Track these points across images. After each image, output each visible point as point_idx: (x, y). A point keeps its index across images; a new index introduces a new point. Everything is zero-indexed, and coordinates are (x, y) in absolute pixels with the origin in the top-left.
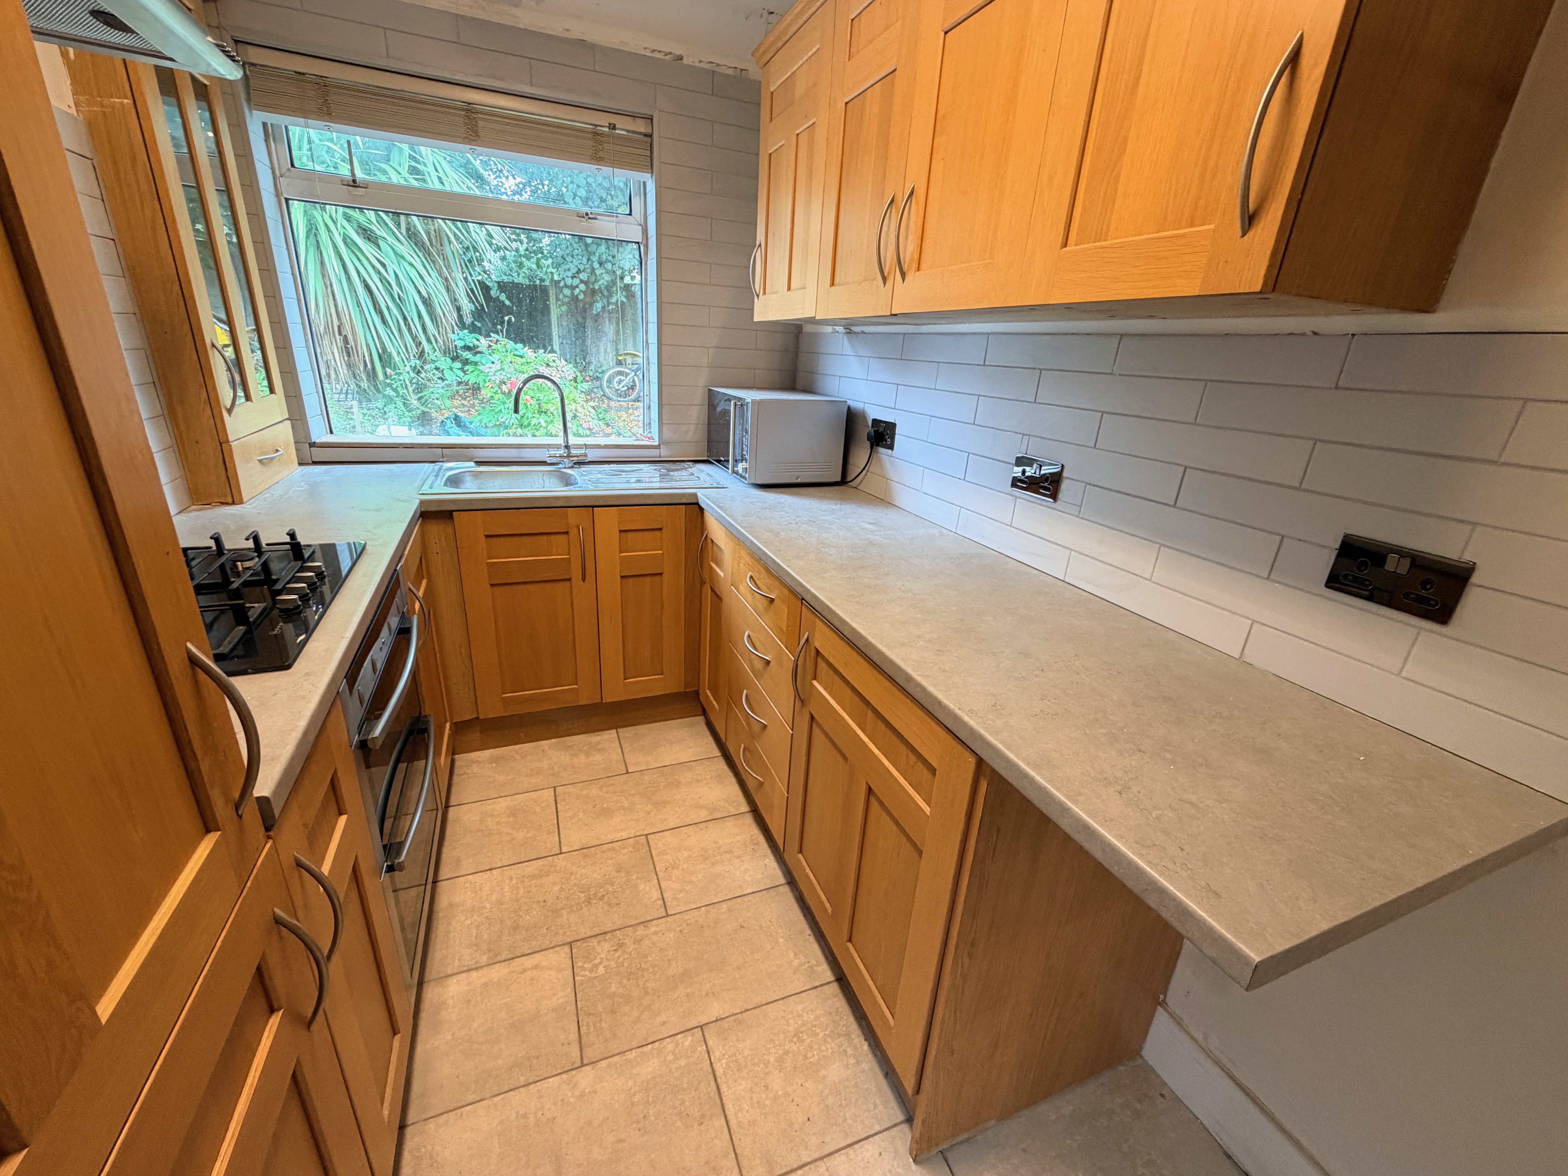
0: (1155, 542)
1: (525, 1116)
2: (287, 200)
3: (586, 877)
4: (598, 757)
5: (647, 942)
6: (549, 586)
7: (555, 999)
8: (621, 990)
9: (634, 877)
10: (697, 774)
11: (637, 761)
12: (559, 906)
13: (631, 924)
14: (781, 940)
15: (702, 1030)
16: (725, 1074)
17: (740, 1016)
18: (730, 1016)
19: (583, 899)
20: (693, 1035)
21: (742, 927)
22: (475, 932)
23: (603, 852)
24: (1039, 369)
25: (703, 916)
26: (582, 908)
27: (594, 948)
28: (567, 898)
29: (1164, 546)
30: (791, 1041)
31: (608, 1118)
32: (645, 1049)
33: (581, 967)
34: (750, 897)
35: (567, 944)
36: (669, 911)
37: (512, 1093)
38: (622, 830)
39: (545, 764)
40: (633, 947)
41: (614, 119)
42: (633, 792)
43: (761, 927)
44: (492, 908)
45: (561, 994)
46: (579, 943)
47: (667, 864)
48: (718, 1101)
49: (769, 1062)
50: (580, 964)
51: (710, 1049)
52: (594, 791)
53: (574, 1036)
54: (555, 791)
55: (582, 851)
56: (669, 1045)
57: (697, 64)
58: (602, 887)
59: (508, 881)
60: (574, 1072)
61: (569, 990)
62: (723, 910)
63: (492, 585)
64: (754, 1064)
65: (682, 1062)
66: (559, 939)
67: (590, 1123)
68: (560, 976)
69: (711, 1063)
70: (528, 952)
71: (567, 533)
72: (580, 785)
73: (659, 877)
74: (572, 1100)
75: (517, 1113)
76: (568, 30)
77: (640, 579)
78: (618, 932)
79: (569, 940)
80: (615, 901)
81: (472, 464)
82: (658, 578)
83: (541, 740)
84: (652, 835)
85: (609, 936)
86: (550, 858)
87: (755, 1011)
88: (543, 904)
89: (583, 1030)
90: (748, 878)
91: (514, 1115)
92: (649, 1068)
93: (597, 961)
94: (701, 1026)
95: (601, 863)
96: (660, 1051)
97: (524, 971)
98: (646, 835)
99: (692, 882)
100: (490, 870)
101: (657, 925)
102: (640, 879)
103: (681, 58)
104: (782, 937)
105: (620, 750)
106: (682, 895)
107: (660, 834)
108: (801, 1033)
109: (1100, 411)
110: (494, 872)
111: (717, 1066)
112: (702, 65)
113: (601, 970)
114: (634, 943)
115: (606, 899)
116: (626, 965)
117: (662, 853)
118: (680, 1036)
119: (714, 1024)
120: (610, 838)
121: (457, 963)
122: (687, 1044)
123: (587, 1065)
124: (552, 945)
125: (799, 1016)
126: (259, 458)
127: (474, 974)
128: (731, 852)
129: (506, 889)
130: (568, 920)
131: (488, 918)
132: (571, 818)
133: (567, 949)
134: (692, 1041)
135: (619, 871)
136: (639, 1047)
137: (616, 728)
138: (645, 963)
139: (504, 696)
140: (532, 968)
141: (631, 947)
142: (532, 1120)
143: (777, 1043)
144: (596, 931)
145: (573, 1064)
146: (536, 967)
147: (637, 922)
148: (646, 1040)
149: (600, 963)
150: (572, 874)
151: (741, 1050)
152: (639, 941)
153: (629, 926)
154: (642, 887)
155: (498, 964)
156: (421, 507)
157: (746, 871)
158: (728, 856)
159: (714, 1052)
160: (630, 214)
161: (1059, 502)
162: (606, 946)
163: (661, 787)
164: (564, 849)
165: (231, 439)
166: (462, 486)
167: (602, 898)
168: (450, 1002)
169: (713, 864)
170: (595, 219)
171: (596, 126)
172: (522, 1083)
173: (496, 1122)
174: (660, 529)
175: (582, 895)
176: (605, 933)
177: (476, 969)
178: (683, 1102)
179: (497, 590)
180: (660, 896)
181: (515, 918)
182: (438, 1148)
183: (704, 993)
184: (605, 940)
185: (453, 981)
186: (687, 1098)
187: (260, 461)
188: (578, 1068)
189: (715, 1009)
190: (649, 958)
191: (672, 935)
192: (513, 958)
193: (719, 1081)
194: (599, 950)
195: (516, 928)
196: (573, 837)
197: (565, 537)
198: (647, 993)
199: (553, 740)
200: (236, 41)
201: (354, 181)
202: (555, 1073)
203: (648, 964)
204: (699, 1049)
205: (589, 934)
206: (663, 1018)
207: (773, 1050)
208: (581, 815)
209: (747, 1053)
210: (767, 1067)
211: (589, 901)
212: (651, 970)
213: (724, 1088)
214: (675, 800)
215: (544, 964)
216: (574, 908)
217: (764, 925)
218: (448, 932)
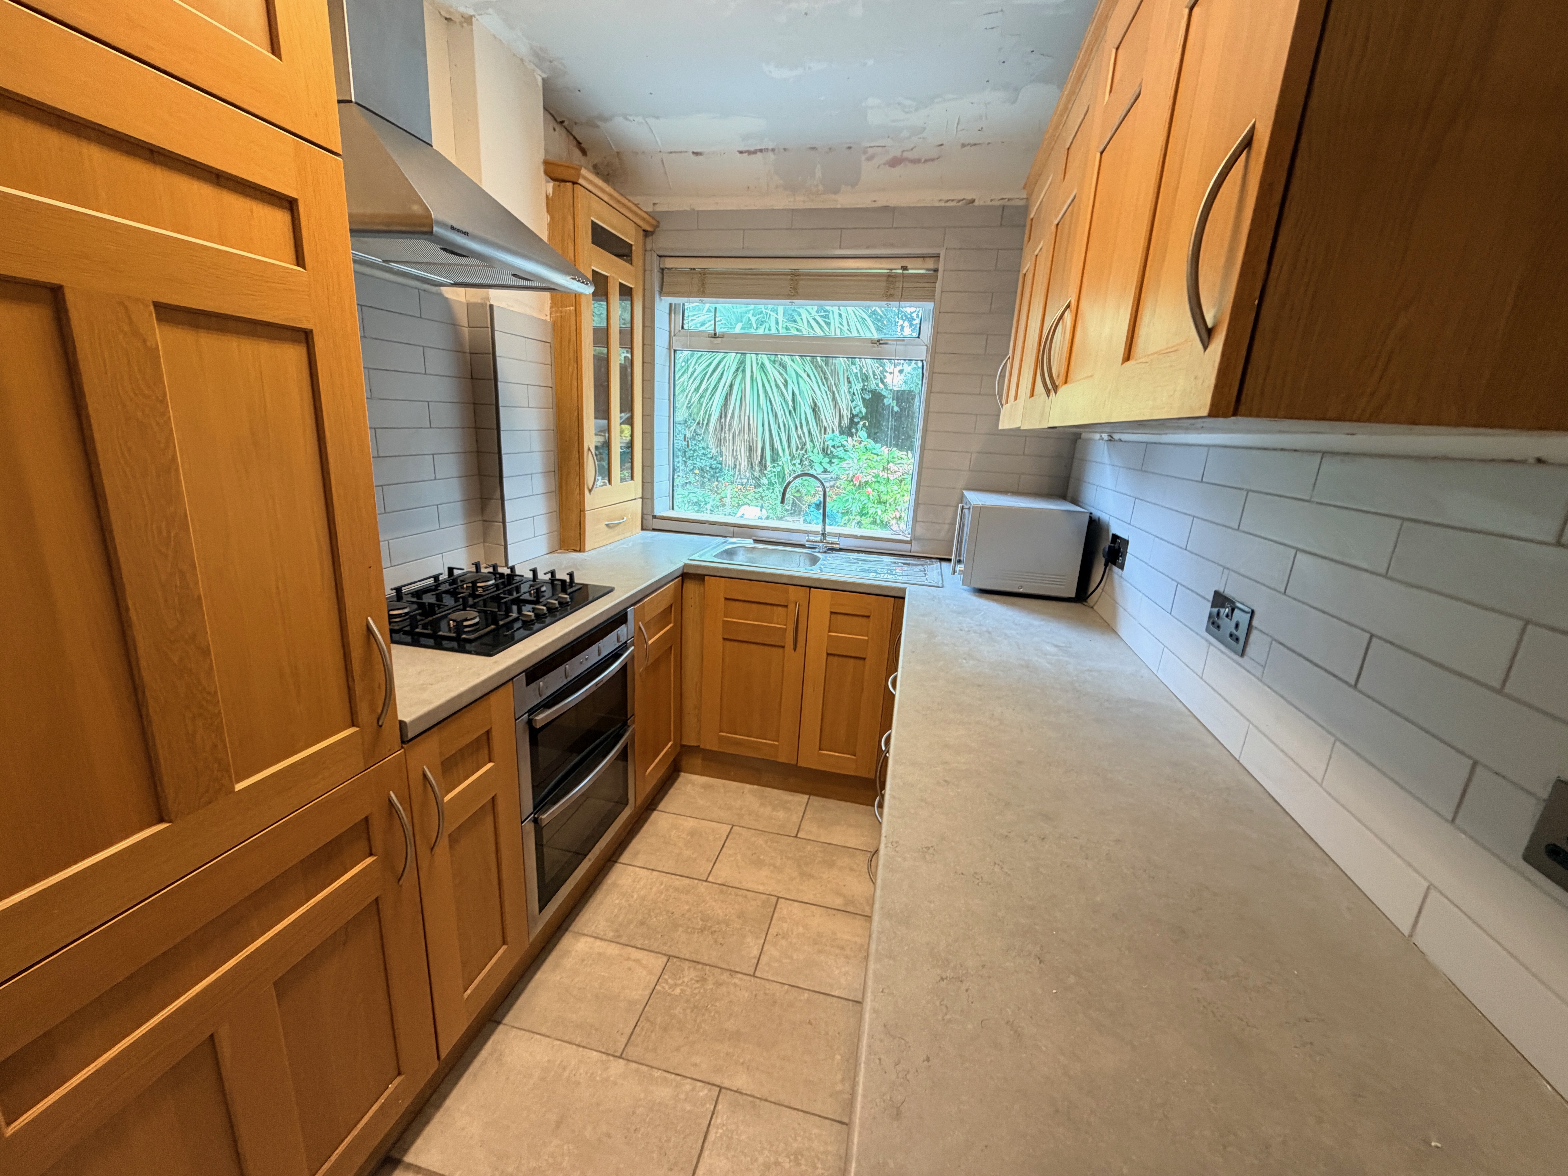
0: (1330, 733)
1: (564, 1068)
2: (675, 351)
3: (713, 910)
4: (781, 814)
5: (724, 989)
6: (766, 648)
7: (634, 993)
8: (681, 1016)
9: (747, 929)
10: (856, 863)
11: (810, 829)
12: (680, 922)
13: (721, 966)
14: (838, 1057)
15: (720, 1091)
16: (714, 1143)
17: (758, 1101)
18: (750, 1095)
19: (699, 927)
20: (710, 1090)
21: (810, 1023)
22: (616, 911)
23: (737, 895)
24: (1246, 490)
25: (783, 993)
26: (694, 933)
27: (683, 970)
28: (689, 920)
29: (1340, 741)
30: (788, 1156)
31: (611, 1111)
32: (668, 1075)
33: (665, 979)
34: (835, 999)
35: (667, 955)
36: (757, 972)
37: (567, 1045)
38: (763, 884)
39: (738, 804)
40: (711, 986)
41: (904, 262)
42: (790, 856)
43: (827, 1034)
44: (636, 900)
45: (640, 992)
46: (675, 960)
47: (780, 932)
48: (695, 1161)
49: (756, 1160)
50: (666, 977)
51: (716, 1112)
52: (760, 841)
53: (628, 1031)
54: (732, 828)
55: (722, 887)
56: (688, 1085)
57: (989, 203)
58: (718, 923)
59: (658, 885)
60: (611, 1058)
61: (648, 992)
62: (802, 998)
63: (724, 639)
64: (743, 1152)
65: (688, 1107)
66: (665, 949)
67: (598, 1105)
68: (648, 977)
69: (709, 1125)
70: (639, 946)
71: (786, 606)
72: (753, 831)
73: (767, 938)
74: (598, 1078)
75: (562, 1061)
76: (875, 201)
77: (845, 660)
78: (708, 967)
79: (670, 953)
80: (721, 940)
81: (751, 541)
82: (861, 662)
83: (746, 783)
84: (783, 900)
85: (700, 966)
86: (696, 881)
87: (773, 1106)
88: (670, 914)
89: (638, 1029)
90: (843, 981)
91: (558, 1062)
92: (663, 1093)
93: (680, 982)
94: (721, 1088)
95: (730, 904)
96: (679, 1085)
97: (628, 959)
98: (779, 898)
99: (791, 958)
100: (653, 870)
101: (741, 979)
102: (752, 933)
103: (973, 201)
104: (841, 1055)
105: (802, 814)
106: (777, 965)
107: (790, 902)
108: (802, 1155)
109: (1293, 548)
110: (655, 873)
111: (713, 1130)
112: (993, 203)
113: (677, 991)
114: (714, 984)
115: (715, 936)
116: (697, 997)
117: (783, 919)
118: (699, 1084)
119: (733, 1093)
120: (749, 886)
121: (593, 928)
122: (701, 1094)
123: (623, 1059)
124: (657, 951)
125: (810, 1139)
126: (607, 523)
127: (598, 943)
128: (842, 948)
129: (654, 889)
130: (680, 937)
131: (630, 905)
132: (730, 856)
133: (665, 959)
134: (707, 1094)
135: (739, 917)
136: (665, 1071)
137: (810, 794)
138: (712, 1005)
139: (721, 734)
140: (634, 960)
141: (710, 986)
142: (566, 1074)
143: (774, 1148)
144: (694, 958)
145: (615, 1052)
146: (637, 961)
147: (727, 967)
148: (674, 1069)
149: (681, 985)
150: (704, 901)
151: (739, 1131)
152: (718, 984)
153: (719, 968)
154: (749, 940)
155: (615, 944)
156: (683, 569)
157: (846, 973)
158: (837, 951)
159: (717, 1117)
160: (919, 337)
161: (1245, 657)
162: (693, 974)
163: (817, 861)
164: (710, 879)
165: (586, 509)
166: (735, 558)
167: (713, 933)
168: (573, 953)
169: (820, 952)
170: (886, 344)
171: (891, 270)
172: (577, 1043)
173: (546, 1059)
174: (868, 617)
175: (701, 923)
176: (698, 963)
177: (601, 939)
178: (668, 1141)
179: (728, 643)
180: (758, 956)
181: (646, 916)
182: (507, 1051)
183: (741, 1061)
184: (695, 968)
185: (583, 939)
186: (673, 1139)
187: (607, 525)
188: (616, 1057)
189: (741, 1081)
190: (717, 1004)
191: (746, 995)
192: (627, 945)
193: (706, 1145)
194: (686, 972)
195: (642, 923)
196: (724, 872)
197: (784, 609)
198: (697, 1031)
199: (755, 787)
200: (660, 256)
201: (715, 334)
202: (600, 1049)
203: (714, 1008)
204: (708, 1106)
205: (687, 957)
206: (696, 1059)
207: (766, 1152)
208: (739, 857)
209: (743, 1137)
210: (752, 1164)
211: (702, 930)
212: (712, 1014)
213: (706, 1153)
214: (821, 878)
215: (644, 962)
216: (689, 930)
217: (830, 1033)
218: (601, 903)
